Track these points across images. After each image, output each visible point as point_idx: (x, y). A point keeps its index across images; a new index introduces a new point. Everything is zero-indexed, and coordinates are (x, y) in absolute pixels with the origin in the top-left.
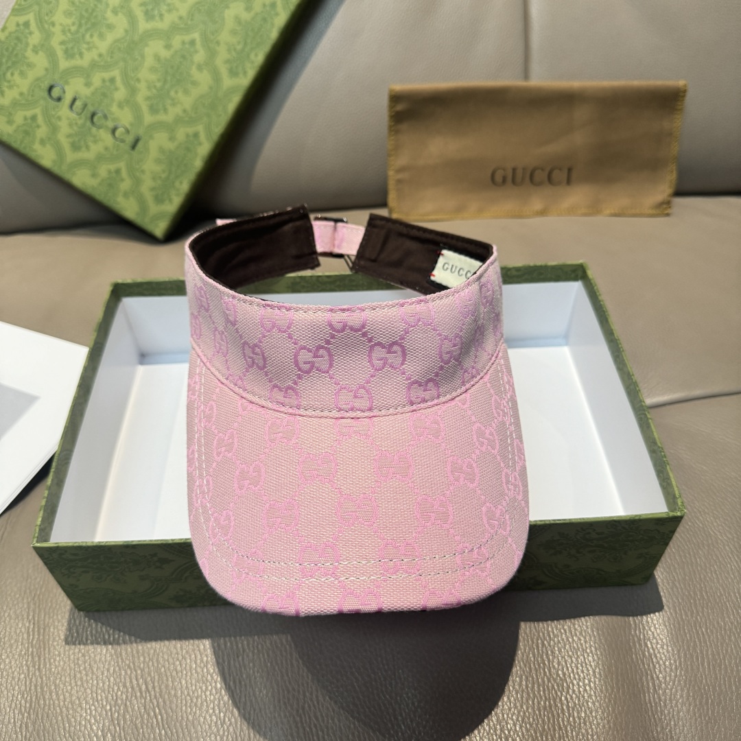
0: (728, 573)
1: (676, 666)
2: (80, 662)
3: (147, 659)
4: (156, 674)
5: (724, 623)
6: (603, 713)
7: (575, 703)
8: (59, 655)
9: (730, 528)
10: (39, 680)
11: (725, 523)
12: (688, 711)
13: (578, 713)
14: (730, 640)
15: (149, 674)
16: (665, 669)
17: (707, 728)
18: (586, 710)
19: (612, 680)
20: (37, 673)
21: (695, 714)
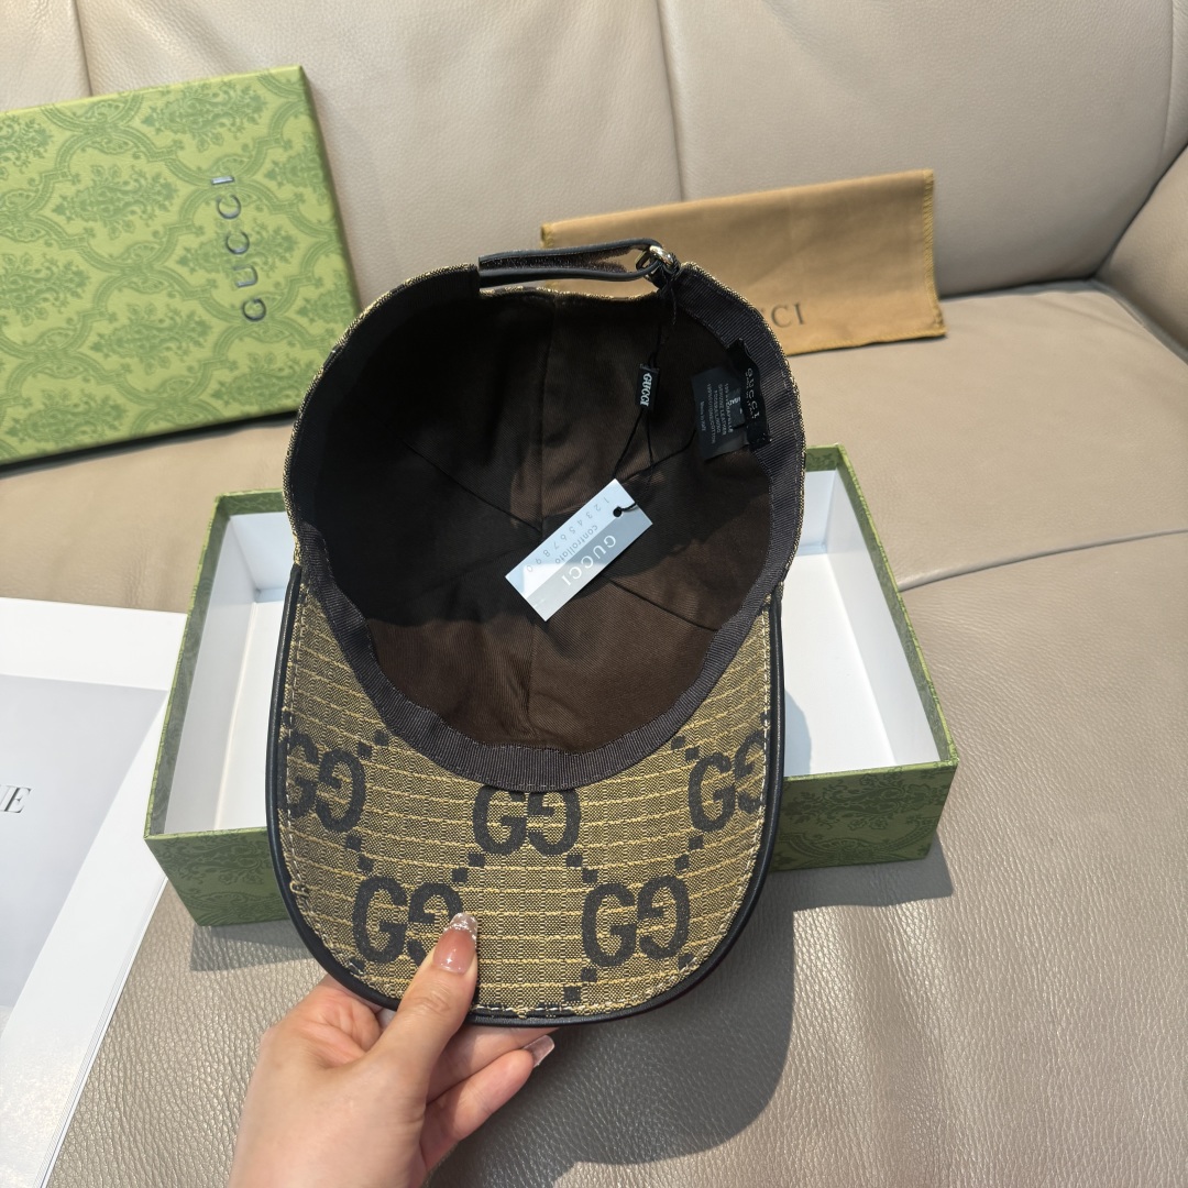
0: (984, 797)
1: (926, 916)
2: (181, 1012)
3: (268, 995)
4: (282, 1011)
5: (981, 857)
6: (840, 982)
7: (806, 975)
8: (153, 1008)
9: (982, 739)
10: (132, 1042)
11: (976, 735)
12: (945, 966)
13: (811, 986)
14: (989, 876)
15: (273, 1012)
16: (913, 921)
17: (968, 982)
19: (849, 941)
20: (127, 1034)
21: (952, 968)
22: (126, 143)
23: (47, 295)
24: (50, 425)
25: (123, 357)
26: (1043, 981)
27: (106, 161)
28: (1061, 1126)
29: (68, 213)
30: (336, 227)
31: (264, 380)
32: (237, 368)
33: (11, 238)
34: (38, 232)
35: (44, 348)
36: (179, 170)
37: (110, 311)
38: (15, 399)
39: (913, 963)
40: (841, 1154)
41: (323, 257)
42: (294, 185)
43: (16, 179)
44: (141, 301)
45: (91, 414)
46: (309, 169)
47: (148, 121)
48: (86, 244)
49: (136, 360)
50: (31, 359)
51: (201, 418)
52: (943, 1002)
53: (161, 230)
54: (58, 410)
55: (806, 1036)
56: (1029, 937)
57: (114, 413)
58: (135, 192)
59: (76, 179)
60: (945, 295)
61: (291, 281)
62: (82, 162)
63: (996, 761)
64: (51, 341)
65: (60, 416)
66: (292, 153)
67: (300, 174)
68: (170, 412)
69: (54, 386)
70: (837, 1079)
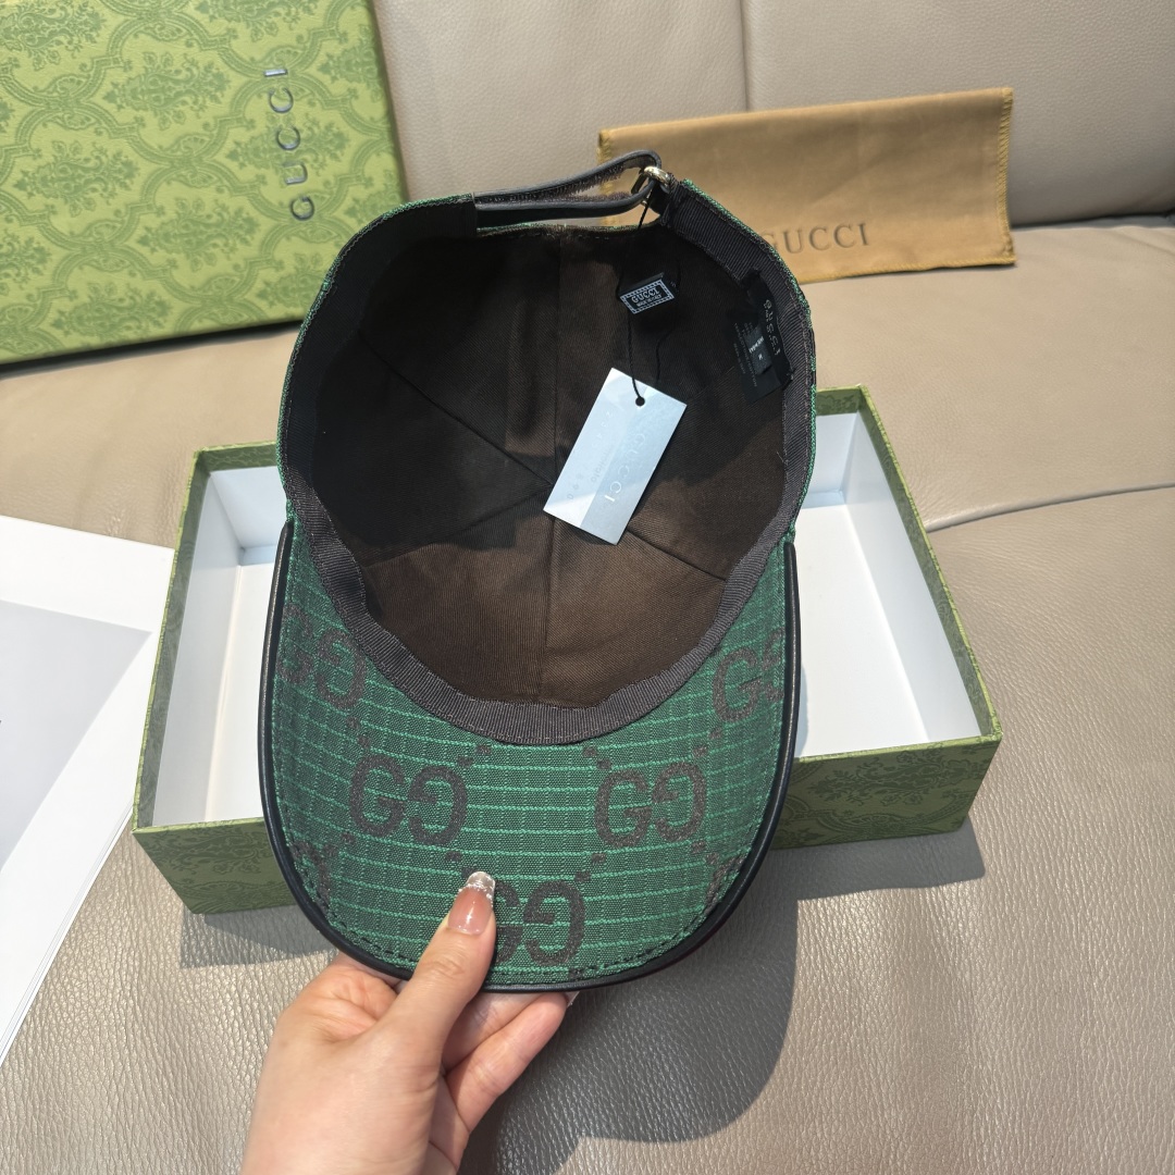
0: (1030, 739)
5: (1024, 799)
6: (869, 920)
9: (1033, 680)
10: (148, 932)
11: (1026, 675)
12: (980, 910)
13: (838, 922)
14: (1032, 820)
17: (1003, 927)
18: (847, 918)
20: (145, 924)
21: (988, 912)
22: (179, 30)
23: (96, 185)
24: (95, 318)
25: (169, 252)
26: (1082, 930)
27: (158, 49)
28: (1092, 1078)
29: (118, 100)
30: (389, 125)
31: (309, 281)
32: (283, 268)
33: (61, 125)
34: (88, 119)
35: (91, 239)
36: (232, 60)
37: (158, 204)
38: (61, 291)
39: (947, 904)
40: (860, 1093)
41: (374, 156)
42: (348, 80)
43: (68, 63)
44: (189, 195)
45: (136, 310)
46: (364, 64)
47: (202, 8)
48: (135, 134)
49: (183, 255)
50: (77, 251)
51: (246, 318)
52: (976, 945)
53: (212, 122)
54: (103, 304)
55: (831, 971)
56: (1070, 885)
57: (159, 309)
58: (187, 81)
59: (128, 66)
60: (1016, 225)
61: (341, 180)
62: (136, 48)
63: (1047, 703)
64: (98, 233)
65: (104, 310)
66: (347, 46)
67: (354, 69)
68: (215, 311)
69: (100, 279)
70: (860, 1017)
